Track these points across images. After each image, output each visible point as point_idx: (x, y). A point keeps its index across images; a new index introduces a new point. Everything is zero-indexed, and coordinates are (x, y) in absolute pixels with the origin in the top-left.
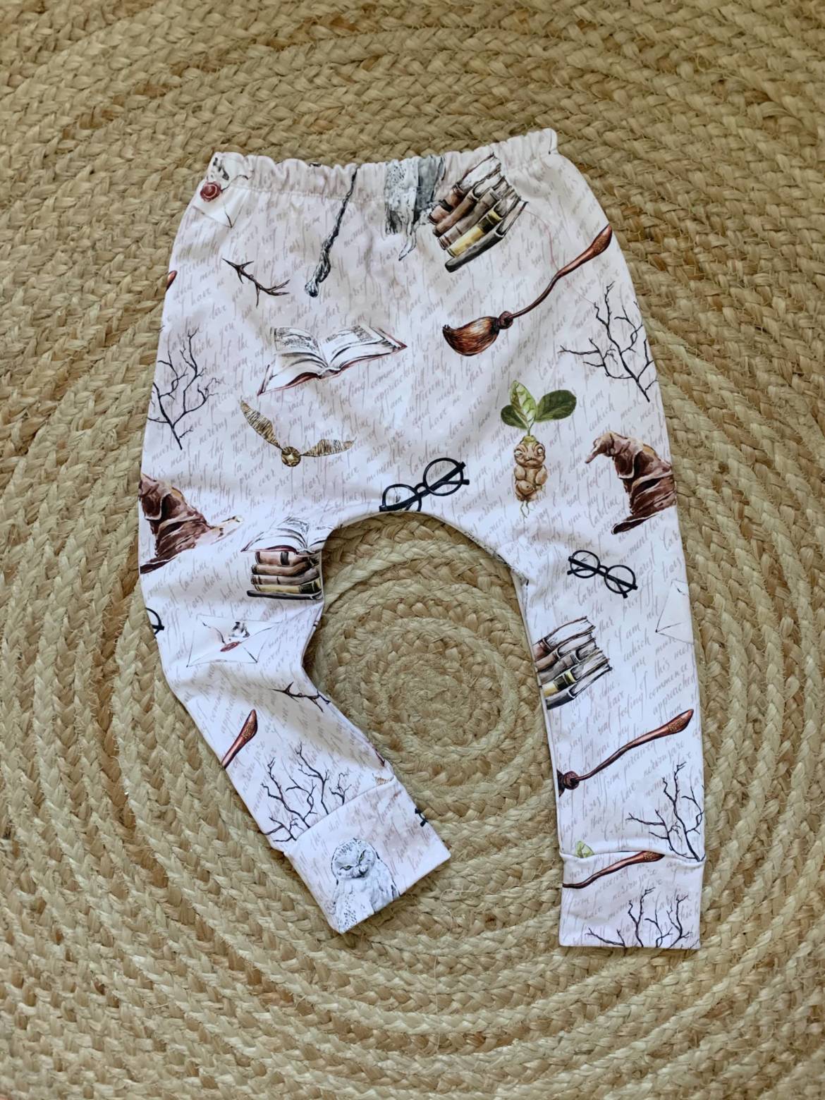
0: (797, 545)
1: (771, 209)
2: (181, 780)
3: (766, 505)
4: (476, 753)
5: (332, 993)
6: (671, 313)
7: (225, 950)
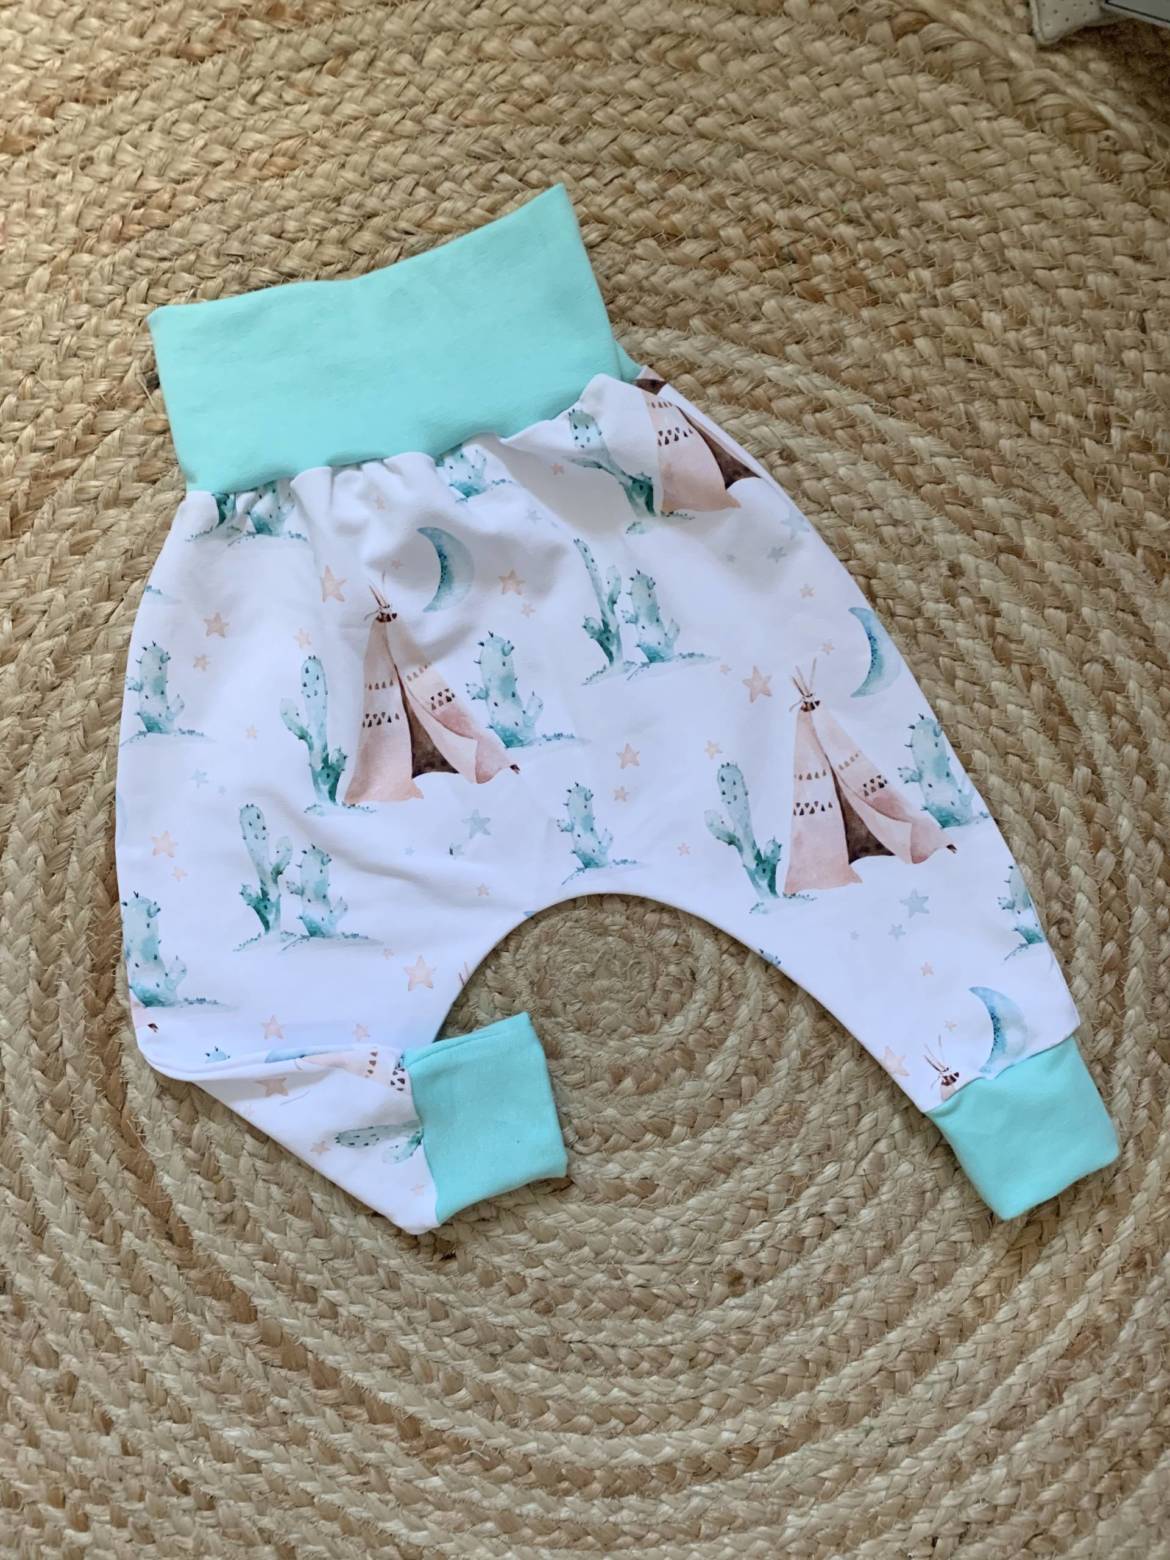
0: (1079, 661)
1: (956, 186)
2: (245, 1162)
3: (1024, 611)
4: (669, 1041)
5: (525, 1429)
6: (842, 361)
7: (359, 1396)
